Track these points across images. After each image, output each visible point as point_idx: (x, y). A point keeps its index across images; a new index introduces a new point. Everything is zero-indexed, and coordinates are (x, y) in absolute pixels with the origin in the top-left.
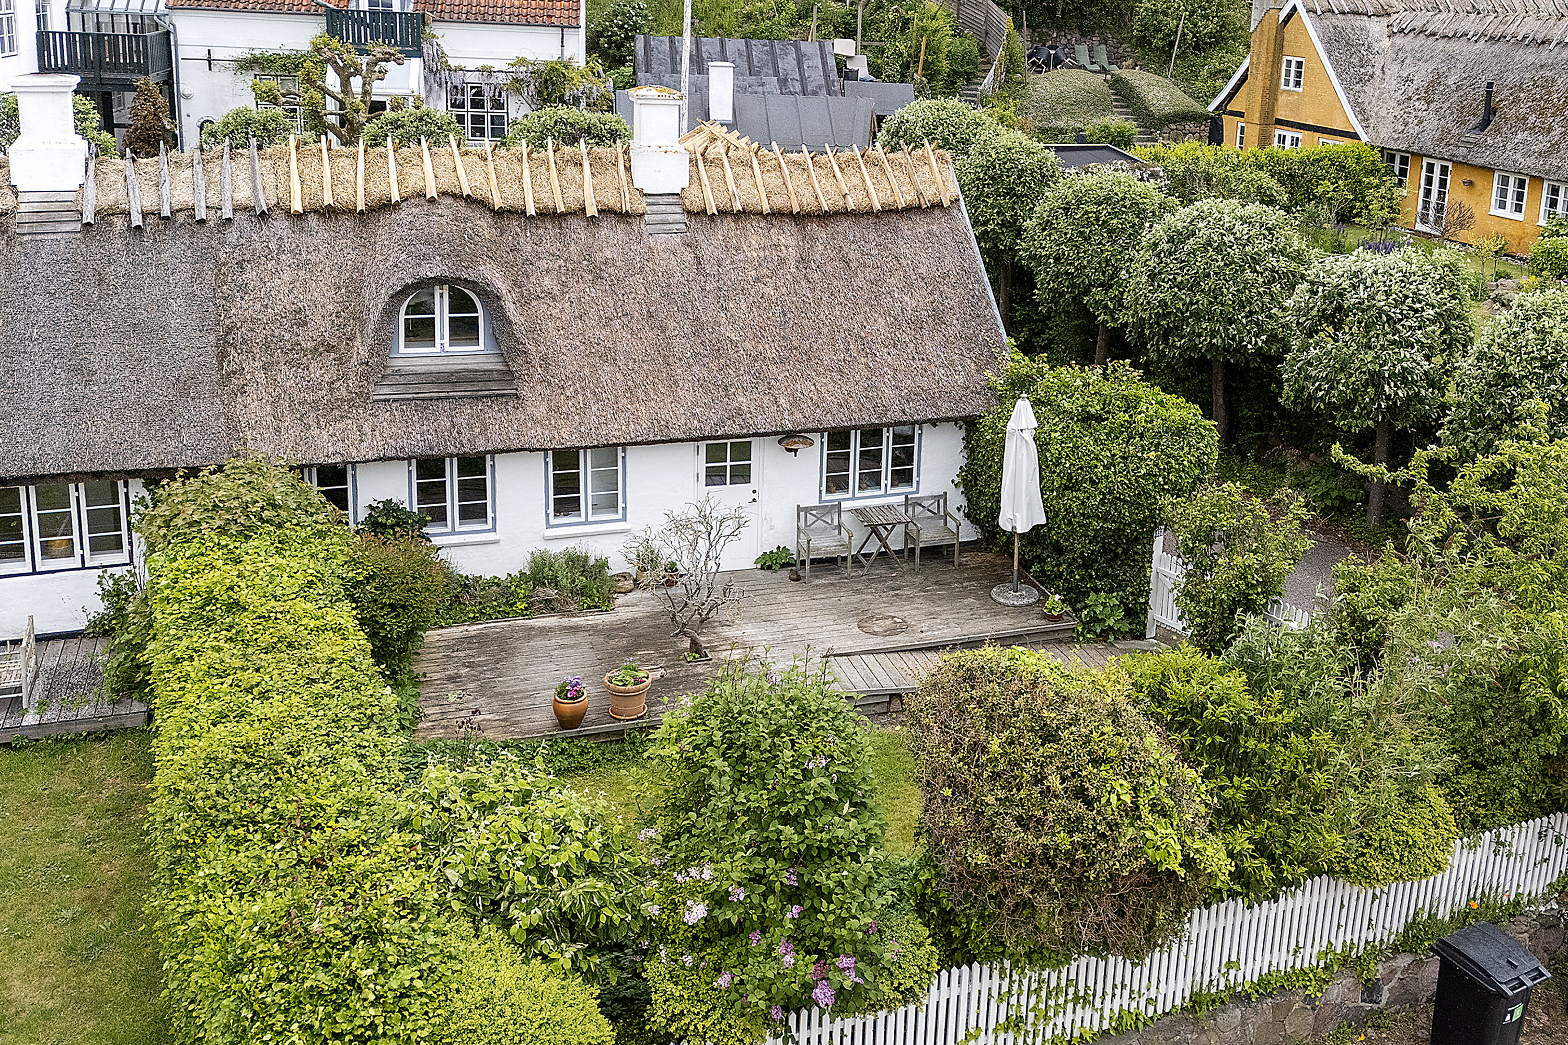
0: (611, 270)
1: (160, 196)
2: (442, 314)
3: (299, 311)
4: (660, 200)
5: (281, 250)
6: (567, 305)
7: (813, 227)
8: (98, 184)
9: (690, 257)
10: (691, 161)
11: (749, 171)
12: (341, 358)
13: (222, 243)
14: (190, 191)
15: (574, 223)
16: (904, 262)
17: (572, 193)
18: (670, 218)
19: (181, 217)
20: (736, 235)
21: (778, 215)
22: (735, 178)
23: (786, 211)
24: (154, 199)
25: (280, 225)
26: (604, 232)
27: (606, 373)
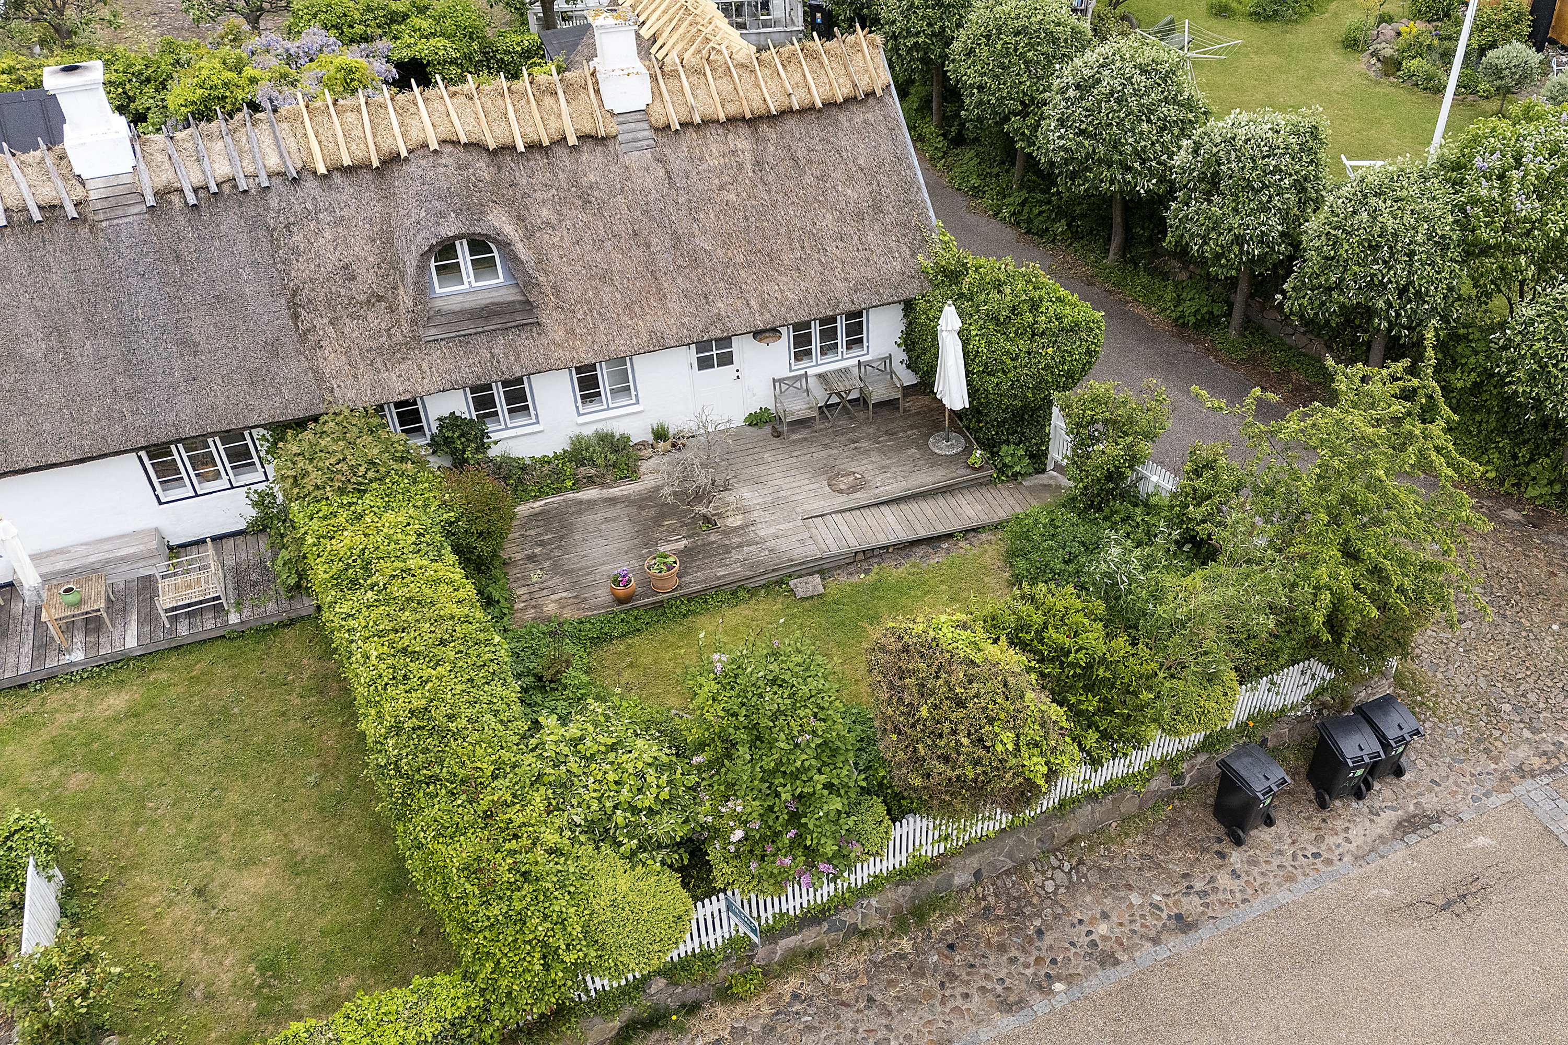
0: (596, 193)
1: (204, 172)
2: (464, 256)
3: (346, 267)
4: (629, 118)
5: (317, 210)
6: (565, 233)
7: (764, 128)
8: (148, 164)
9: (661, 173)
10: (651, 76)
11: (703, 78)
12: (390, 307)
13: (267, 209)
14: (226, 162)
15: (560, 151)
16: (845, 155)
17: (553, 125)
18: (640, 135)
19: (226, 188)
20: (698, 145)
21: (733, 120)
22: (691, 88)
23: (739, 116)
24: (199, 174)
25: (310, 185)
26: (585, 157)
27: (607, 294)
